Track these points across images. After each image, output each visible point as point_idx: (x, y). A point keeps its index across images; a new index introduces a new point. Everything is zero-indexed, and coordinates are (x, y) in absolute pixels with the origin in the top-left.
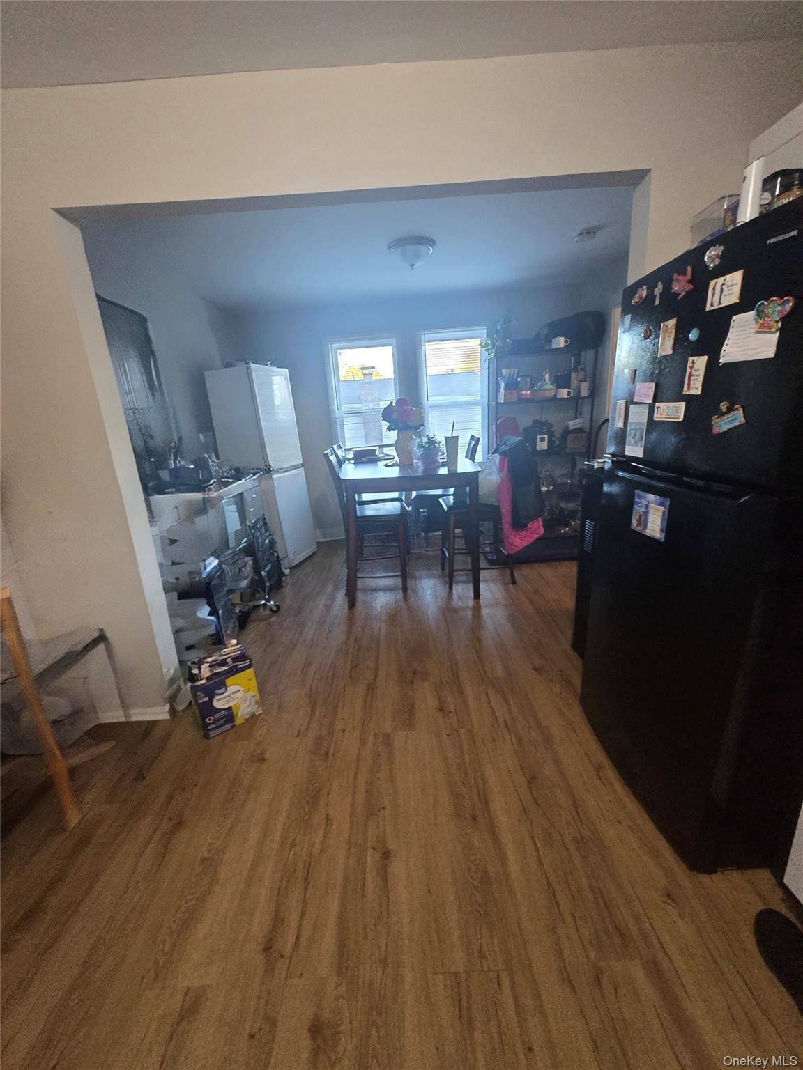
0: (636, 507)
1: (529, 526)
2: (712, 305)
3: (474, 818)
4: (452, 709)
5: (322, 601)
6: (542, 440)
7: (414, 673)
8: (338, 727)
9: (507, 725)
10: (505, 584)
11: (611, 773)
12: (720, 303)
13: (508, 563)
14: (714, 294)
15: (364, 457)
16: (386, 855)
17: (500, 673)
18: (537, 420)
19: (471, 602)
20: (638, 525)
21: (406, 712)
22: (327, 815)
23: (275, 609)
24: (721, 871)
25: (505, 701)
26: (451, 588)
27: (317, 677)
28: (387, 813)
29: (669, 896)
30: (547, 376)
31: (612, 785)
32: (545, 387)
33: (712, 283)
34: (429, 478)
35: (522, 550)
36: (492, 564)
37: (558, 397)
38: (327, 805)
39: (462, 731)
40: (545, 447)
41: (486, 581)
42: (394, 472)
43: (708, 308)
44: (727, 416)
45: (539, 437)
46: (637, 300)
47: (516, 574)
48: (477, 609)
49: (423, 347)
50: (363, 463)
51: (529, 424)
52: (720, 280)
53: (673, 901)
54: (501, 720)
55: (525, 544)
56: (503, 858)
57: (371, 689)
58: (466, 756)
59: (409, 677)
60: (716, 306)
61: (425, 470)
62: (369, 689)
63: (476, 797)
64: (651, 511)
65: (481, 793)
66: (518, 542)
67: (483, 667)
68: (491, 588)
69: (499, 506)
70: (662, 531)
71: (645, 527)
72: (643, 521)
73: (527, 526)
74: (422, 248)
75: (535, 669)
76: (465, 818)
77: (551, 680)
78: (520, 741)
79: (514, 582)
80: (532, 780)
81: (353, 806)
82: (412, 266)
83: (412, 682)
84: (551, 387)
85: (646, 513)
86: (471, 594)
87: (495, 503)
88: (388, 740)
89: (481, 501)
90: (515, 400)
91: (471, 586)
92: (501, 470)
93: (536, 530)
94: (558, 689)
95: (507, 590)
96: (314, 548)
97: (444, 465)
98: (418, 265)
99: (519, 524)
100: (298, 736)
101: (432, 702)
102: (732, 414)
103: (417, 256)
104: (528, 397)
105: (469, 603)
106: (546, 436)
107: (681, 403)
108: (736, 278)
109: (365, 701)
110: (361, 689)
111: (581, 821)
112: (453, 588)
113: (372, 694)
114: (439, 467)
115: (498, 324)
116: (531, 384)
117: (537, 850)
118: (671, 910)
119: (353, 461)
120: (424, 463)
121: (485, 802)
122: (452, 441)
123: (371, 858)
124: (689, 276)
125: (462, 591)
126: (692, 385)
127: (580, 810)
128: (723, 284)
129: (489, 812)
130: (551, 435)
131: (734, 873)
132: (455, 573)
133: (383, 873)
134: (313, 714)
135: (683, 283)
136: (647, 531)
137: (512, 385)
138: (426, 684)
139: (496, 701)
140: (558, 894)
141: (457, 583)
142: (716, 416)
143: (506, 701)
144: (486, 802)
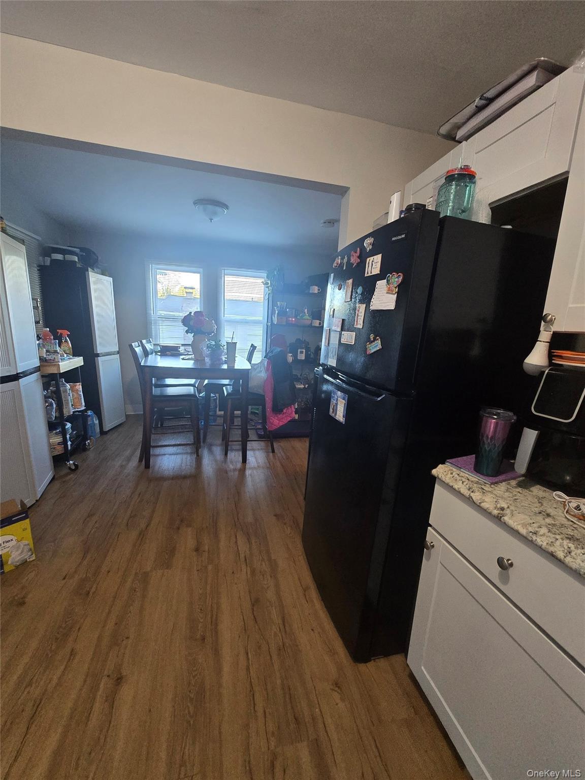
0: (332, 400)
1: (285, 411)
2: (368, 273)
3: (203, 639)
4: (206, 548)
5: (118, 463)
6: (302, 352)
7: (182, 521)
8: (104, 569)
9: (246, 560)
10: (267, 452)
11: (314, 593)
12: (371, 273)
13: (271, 437)
14: (368, 266)
15: (168, 351)
16: (119, 680)
17: (250, 519)
18: (299, 339)
19: (239, 465)
20: (332, 413)
21: (167, 554)
22: (72, 650)
23: (73, 467)
24: (374, 659)
25: (249, 542)
26: (226, 454)
27: (97, 525)
28: (130, 641)
29: (336, 684)
30: (306, 310)
31: (313, 601)
32: (304, 318)
33: (368, 259)
34: (215, 372)
35: (279, 428)
36: (261, 437)
37: (313, 325)
38: (75, 641)
39: (210, 567)
40: (303, 358)
41: (253, 450)
42: (190, 364)
43: (366, 275)
44: (373, 343)
45: (299, 350)
46: (336, 265)
47: (275, 445)
48: (243, 470)
49: (223, 278)
50: (166, 355)
51: (294, 340)
52: (372, 258)
53: (339, 687)
54: (242, 556)
55: (281, 424)
56: (219, 671)
57: (142, 535)
58: (208, 587)
59: (177, 523)
60: (370, 274)
61: (212, 364)
62: (140, 534)
63: (209, 620)
64: (339, 403)
65: (215, 616)
66: (276, 422)
67: (238, 514)
68: (256, 456)
69: (264, 396)
70: (343, 417)
71: (336, 415)
72: (335, 411)
73: (283, 411)
74: (218, 209)
75: (275, 515)
76: (196, 640)
77: (285, 524)
78: (253, 572)
79: (273, 451)
80: (255, 602)
81: (100, 638)
82: (211, 220)
83: (178, 528)
84: (308, 318)
85: (337, 404)
86: (241, 459)
87: (261, 392)
88: (145, 578)
89: (250, 390)
90: (285, 324)
91: (241, 453)
92: (267, 370)
93: (290, 414)
94: (288, 531)
95: (268, 457)
96: (123, 419)
97: (226, 362)
98: (215, 219)
99: (277, 409)
100: (64, 579)
101: (191, 543)
102: (376, 342)
103: (215, 213)
104: (294, 323)
105: (238, 466)
106: (304, 350)
107: (353, 333)
108: (378, 258)
109: (134, 545)
110: (134, 535)
111: (286, 632)
112: (228, 453)
113: (142, 539)
114: (223, 364)
115: (275, 272)
116: (295, 314)
117: (248, 659)
118: (336, 696)
119: (159, 354)
120: (211, 360)
121: (215, 623)
122: (232, 346)
123: (104, 685)
124: (358, 254)
125: (235, 456)
126: (358, 322)
127: (286, 624)
128: (373, 261)
129: (216, 632)
130: (308, 350)
131: (382, 660)
132: (230, 443)
133: (111, 699)
134: (84, 558)
135: (355, 257)
136: (337, 416)
137: (282, 314)
138: (190, 529)
139: (241, 540)
140: (257, 695)
141: (232, 450)
142: (368, 343)
143: (249, 540)
144: (216, 625)
